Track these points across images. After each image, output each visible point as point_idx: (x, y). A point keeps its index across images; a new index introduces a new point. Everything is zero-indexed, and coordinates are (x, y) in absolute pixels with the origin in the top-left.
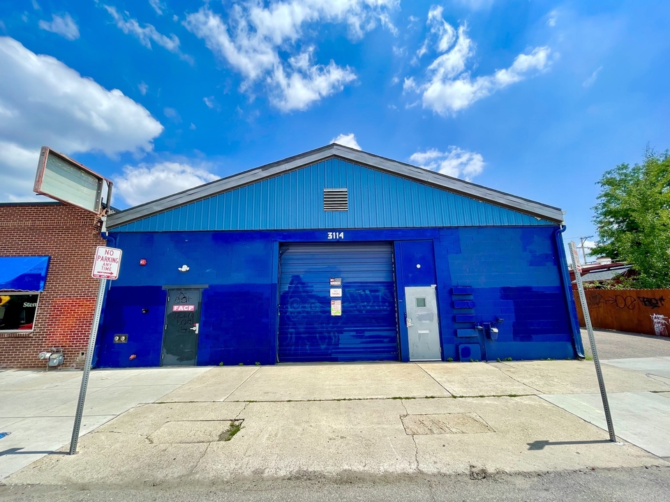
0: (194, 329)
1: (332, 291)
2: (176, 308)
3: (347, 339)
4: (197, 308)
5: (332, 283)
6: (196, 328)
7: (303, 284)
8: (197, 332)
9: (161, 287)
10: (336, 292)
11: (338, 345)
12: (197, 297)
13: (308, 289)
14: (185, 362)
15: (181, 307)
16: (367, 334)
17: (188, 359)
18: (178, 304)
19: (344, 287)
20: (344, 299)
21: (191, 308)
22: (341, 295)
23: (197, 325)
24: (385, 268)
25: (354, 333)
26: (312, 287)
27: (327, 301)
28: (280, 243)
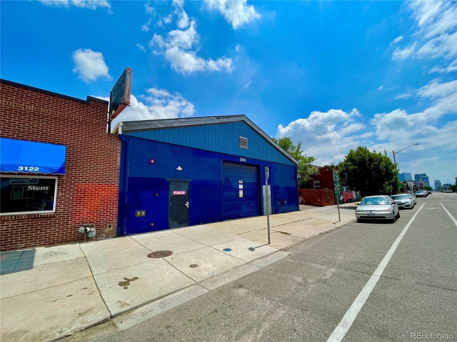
0: (186, 205)
1: (240, 185)
2: (175, 193)
3: (245, 208)
4: (187, 193)
5: (239, 182)
6: (187, 204)
7: (229, 181)
8: (188, 207)
9: (165, 179)
10: (241, 187)
11: (242, 210)
12: (186, 186)
13: (232, 184)
14: (183, 224)
15: (178, 192)
16: (251, 205)
17: (184, 223)
18: (176, 190)
19: (243, 184)
20: (243, 190)
21: (183, 193)
22: (242, 188)
23: (188, 203)
24: (255, 176)
25: (246, 205)
26: (233, 183)
27: (238, 190)
28: (223, 160)
